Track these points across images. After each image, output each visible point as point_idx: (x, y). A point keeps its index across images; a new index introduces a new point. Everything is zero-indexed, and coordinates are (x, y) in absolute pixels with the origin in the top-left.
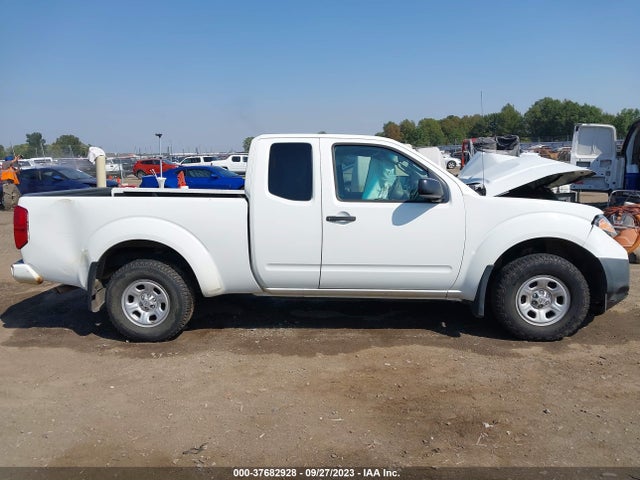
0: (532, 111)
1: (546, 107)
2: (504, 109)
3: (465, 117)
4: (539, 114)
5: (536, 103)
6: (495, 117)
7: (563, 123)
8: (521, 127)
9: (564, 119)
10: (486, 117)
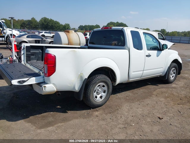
0: (41, 21)
1: (45, 20)
2: (32, 19)
3: (19, 20)
4: (43, 22)
5: (42, 18)
6: (29, 21)
7: (51, 26)
8: (38, 25)
9: (51, 24)
10: (26, 20)
